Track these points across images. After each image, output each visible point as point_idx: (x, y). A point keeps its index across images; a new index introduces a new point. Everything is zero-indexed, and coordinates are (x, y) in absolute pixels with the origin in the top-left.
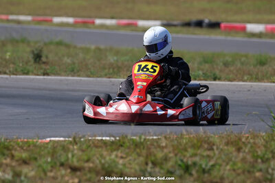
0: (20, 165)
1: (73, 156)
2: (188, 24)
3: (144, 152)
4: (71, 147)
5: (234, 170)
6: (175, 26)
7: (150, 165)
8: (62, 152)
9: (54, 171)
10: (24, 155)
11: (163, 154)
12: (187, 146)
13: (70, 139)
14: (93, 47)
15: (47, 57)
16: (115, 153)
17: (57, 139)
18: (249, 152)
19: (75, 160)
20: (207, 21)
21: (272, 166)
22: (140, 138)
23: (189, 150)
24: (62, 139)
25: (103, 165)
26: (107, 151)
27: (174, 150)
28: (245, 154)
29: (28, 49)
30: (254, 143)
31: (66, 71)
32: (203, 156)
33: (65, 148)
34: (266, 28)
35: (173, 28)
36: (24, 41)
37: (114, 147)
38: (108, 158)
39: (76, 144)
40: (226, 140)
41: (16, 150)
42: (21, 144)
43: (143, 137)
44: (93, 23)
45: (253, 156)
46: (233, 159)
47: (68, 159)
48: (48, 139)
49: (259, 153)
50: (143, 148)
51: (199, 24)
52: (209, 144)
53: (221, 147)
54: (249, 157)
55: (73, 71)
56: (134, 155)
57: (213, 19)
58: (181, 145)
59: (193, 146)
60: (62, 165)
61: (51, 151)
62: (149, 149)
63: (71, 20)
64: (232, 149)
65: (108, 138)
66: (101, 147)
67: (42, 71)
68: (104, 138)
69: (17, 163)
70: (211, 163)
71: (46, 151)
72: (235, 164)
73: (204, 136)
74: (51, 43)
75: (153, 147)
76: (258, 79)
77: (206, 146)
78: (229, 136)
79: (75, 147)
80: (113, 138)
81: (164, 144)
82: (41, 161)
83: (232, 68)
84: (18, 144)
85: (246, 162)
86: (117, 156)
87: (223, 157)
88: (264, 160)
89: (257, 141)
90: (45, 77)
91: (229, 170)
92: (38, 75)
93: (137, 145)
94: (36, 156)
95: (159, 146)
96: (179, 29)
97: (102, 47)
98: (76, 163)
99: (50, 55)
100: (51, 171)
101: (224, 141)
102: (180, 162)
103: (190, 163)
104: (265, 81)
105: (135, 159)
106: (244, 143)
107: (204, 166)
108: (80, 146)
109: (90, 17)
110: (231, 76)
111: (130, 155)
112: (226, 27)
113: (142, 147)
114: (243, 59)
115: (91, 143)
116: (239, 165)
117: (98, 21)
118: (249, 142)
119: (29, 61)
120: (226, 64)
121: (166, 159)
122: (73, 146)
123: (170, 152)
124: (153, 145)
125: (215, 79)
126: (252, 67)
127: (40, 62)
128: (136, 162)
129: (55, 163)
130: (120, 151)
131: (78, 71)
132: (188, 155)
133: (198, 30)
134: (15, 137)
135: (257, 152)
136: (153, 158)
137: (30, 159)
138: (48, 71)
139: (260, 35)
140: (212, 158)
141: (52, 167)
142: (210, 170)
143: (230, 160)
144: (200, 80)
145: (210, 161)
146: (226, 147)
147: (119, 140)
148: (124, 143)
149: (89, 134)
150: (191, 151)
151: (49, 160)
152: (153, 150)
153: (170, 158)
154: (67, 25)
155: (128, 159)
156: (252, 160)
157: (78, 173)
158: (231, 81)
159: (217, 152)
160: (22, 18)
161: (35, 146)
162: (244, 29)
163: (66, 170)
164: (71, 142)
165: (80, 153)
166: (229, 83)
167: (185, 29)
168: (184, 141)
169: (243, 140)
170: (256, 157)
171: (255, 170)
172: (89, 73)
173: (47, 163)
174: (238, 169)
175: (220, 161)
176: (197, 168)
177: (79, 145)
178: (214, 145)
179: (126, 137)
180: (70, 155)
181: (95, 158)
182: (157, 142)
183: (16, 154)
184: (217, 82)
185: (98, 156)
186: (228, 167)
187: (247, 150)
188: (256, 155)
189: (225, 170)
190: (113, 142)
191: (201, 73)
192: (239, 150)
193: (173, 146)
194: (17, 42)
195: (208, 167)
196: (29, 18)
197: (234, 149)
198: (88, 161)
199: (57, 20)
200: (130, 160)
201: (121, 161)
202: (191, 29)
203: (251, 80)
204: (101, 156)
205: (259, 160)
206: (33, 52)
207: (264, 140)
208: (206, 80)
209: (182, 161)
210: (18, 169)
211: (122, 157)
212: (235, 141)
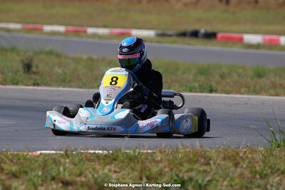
0: (9, 178)
1: (64, 170)
2: (183, 34)
3: (139, 166)
4: (63, 160)
5: (231, 186)
6: (170, 36)
7: (144, 180)
8: (54, 166)
9: (45, 185)
10: (14, 168)
11: (158, 169)
12: (183, 160)
13: (62, 152)
14: (85, 57)
15: (37, 67)
16: (108, 167)
17: (48, 152)
18: (247, 167)
19: (67, 174)
20: (202, 31)
21: (271, 182)
22: (134, 151)
23: (185, 164)
24: (53, 152)
25: (96, 179)
26: (100, 165)
27: (169, 164)
28: (243, 170)
29: (18, 59)
30: (252, 158)
31: (57, 82)
32: (200, 172)
33: (56, 161)
34: (264, 40)
35: (168, 39)
36: (13, 50)
37: (107, 161)
38: (100, 172)
39: (68, 157)
40: (223, 155)
41: (5, 163)
42: (10, 156)
43: (137, 151)
44: (85, 32)
45: (251, 172)
46: (231, 174)
47: (59, 173)
48: (39, 152)
49: (258, 168)
50: (138, 162)
51: (195, 34)
52: (205, 158)
53: (218, 162)
54: (247, 173)
55: (64, 82)
56: (128, 170)
57: (210, 29)
58: (176, 159)
59: (189, 161)
60: (53, 179)
61: (42, 164)
62: (143, 163)
63: (61, 29)
64: (229, 164)
65: (101, 152)
66: (93, 160)
67: (32, 81)
68: (97, 152)
69: (6, 177)
70: (208, 178)
71: (37, 165)
72: (232, 179)
73: (200, 150)
74: (41, 52)
75: (147, 161)
76: (255, 92)
77: (202, 161)
78: (226, 150)
79: (67, 161)
80: (106, 152)
81: (159, 159)
82: (32, 175)
83: (229, 80)
84: (7, 157)
85: (244, 178)
86: (110, 170)
87: (220, 171)
88: (263, 175)
89: (255, 156)
90: (36, 88)
91: (227, 186)
92: (28, 85)
93: (131, 159)
94: (26, 169)
95: (154, 161)
96: (173, 39)
97: (95, 57)
98: (67, 177)
99: (40, 65)
100: (42, 185)
101: (221, 156)
102: (175, 178)
103: (186, 178)
104: (264, 93)
105: (129, 174)
106: (241, 158)
107: (200, 182)
108: (72, 160)
109: (82, 26)
110: (228, 88)
111: (125, 170)
112: (222, 38)
113: (136, 161)
114: (240, 71)
115: (83, 156)
116: (237, 181)
117: (90, 30)
118: (247, 157)
119: (19, 71)
120: (223, 76)
121: (161, 174)
122: (65, 159)
123: (165, 167)
124: (148, 159)
125: (211, 91)
126: (249, 79)
127: (31, 72)
128: (130, 176)
129: (46, 177)
130: (113, 165)
131: (69, 82)
132: (184, 170)
133: (193, 41)
134: (4, 150)
135: (255, 168)
136: (148, 173)
137: (20, 172)
138: (39, 82)
139: (257, 46)
140: (209, 173)
141: (43, 181)
142: (206, 185)
143: (228, 175)
144: (196, 92)
145: (206, 176)
146: (223, 163)
147: (113, 154)
148: (117, 156)
149: (81, 147)
150: (187, 166)
151: (40, 173)
152: (148, 164)
153: (166, 172)
154: (58, 33)
155: (122, 173)
156: (250, 176)
157: (70, 188)
158: (228, 93)
159: (213, 167)
160: (12, 26)
161: (25, 159)
162: (241, 39)
163: (57, 184)
164: (62, 155)
165: (72, 167)
166: (226, 95)
167: (180, 40)
168: (180, 155)
169: (241, 155)
170: (254, 173)
171: (253, 187)
172: (81, 84)
173: (38, 176)
174: (236, 185)
175: (217, 177)
176: (193, 183)
177: (71, 158)
178: (210, 159)
179: (120, 150)
180: (61, 169)
181: (87, 172)
182: (152, 156)
183: (6, 167)
184: (213, 95)
185: (90, 170)
186: (225, 183)
187: (244, 166)
188: (254, 170)
189: (222, 186)
190: (106, 156)
191: (197, 85)
192: (236, 165)
193: (168, 160)
194: (6, 50)
195: (204, 183)
196: (18, 26)
197: (231, 164)
198: (80, 175)
199: (47, 28)
200: (124, 174)
201: (114, 176)
202: (187, 39)
203: (248, 93)
204: (94, 169)
205: (258, 176)
206: (22, 61)
207: (263, 155)
208: (202, 92)
209: (177, 176)
210: (8, 183)
211: (115, 172)
212: (233, 156)
